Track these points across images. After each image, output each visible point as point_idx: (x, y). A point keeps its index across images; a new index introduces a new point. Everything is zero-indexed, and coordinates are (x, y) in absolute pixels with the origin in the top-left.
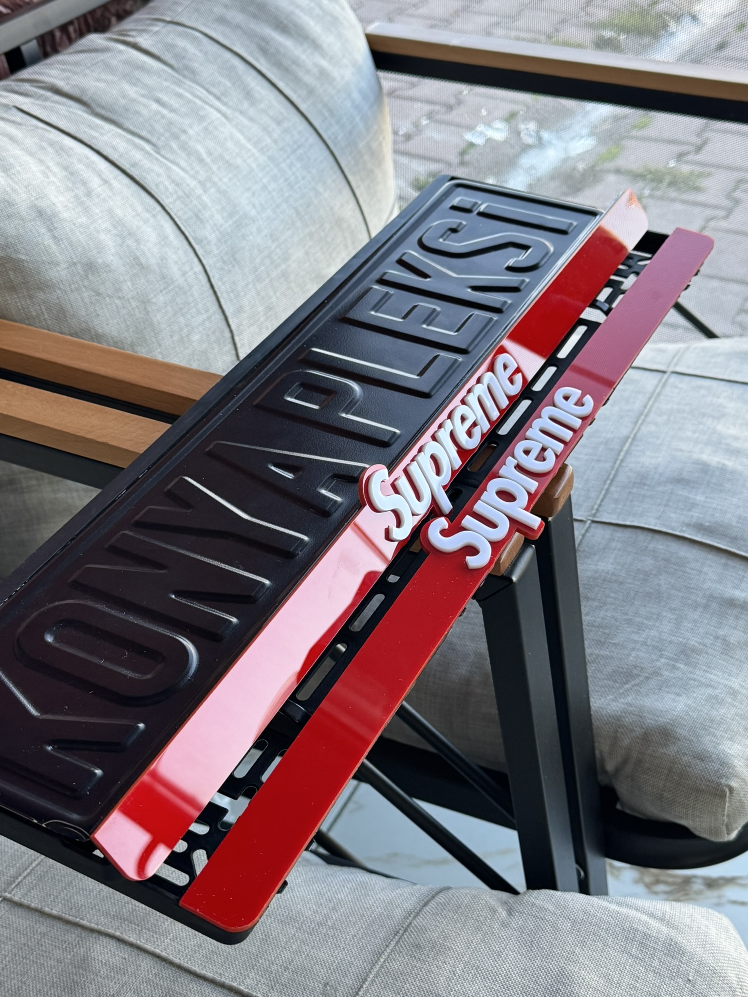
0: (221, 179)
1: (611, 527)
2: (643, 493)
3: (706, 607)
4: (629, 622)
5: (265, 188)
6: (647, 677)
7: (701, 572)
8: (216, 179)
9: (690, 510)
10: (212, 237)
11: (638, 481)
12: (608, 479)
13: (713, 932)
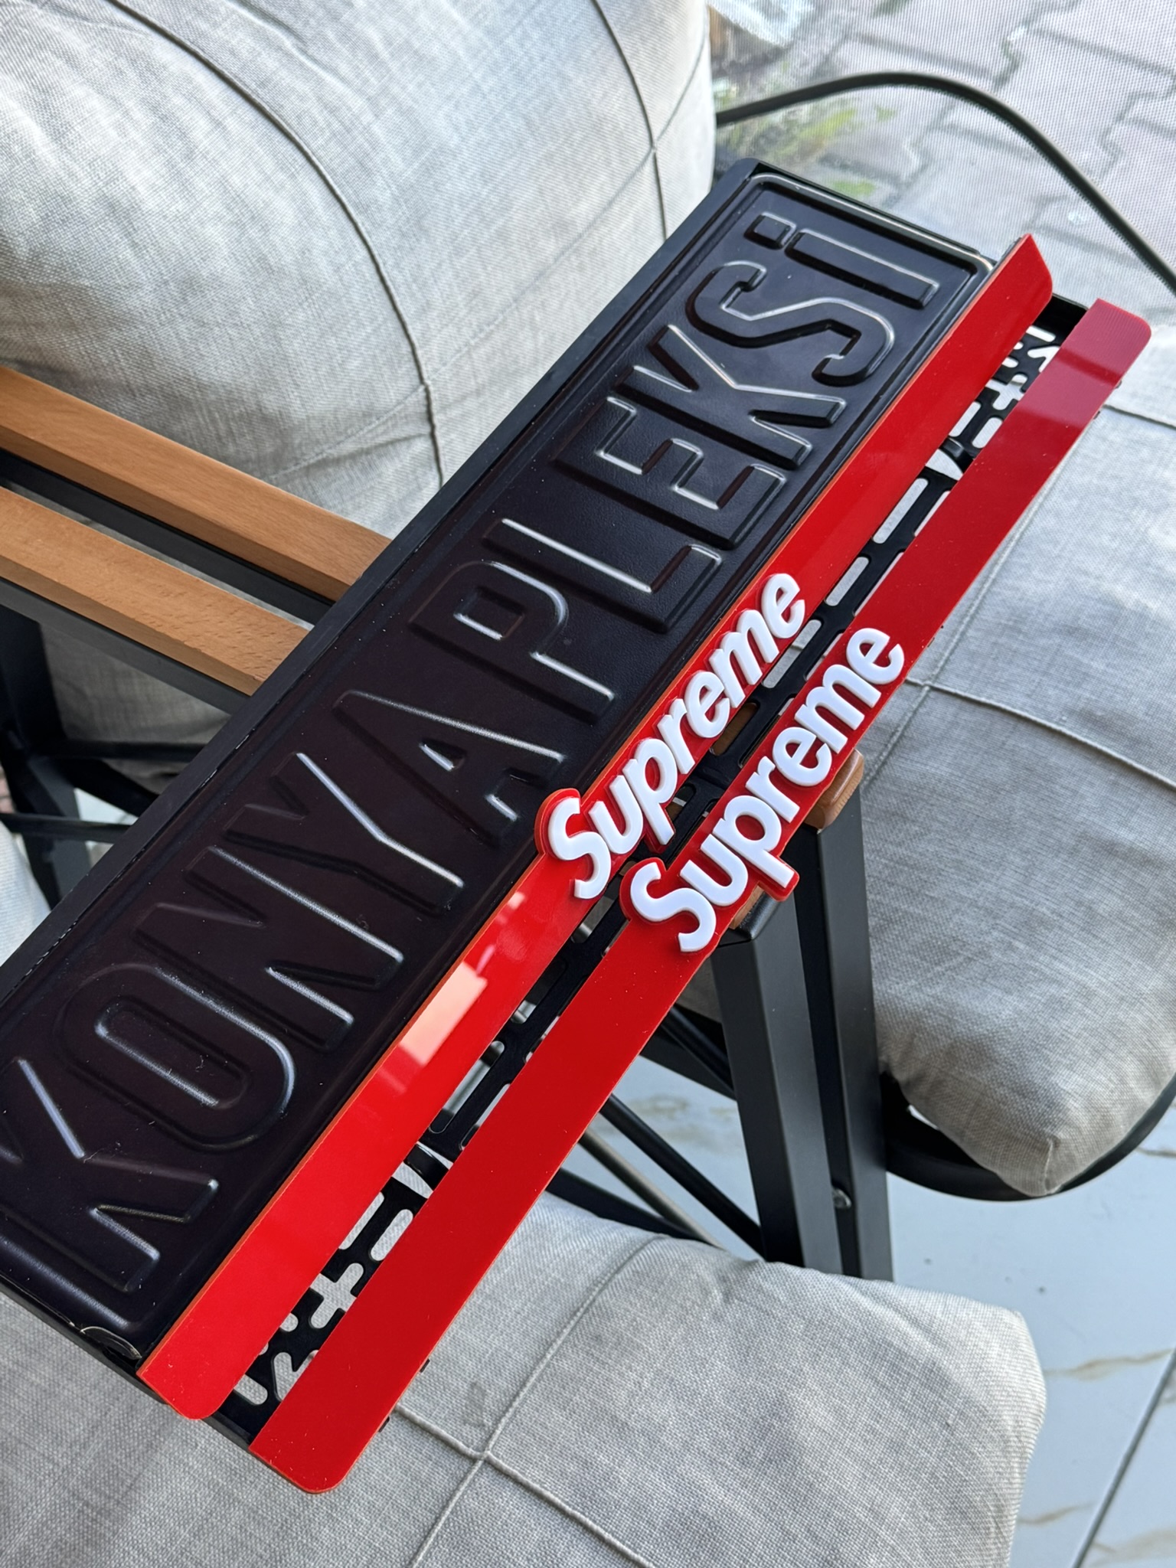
0: (404, 88)
1: (958, 702)
2: (1015, 646)
3: (1074, 852)
4: (959, 865)
5: (477, 88)
6: (969, 958)
7: (1075, 792)
8: (395, 89)
9: (1078, 685)
10: (385, 197)
11: (1011, 623)
12: (966, 615)
13: (994, 1351)
